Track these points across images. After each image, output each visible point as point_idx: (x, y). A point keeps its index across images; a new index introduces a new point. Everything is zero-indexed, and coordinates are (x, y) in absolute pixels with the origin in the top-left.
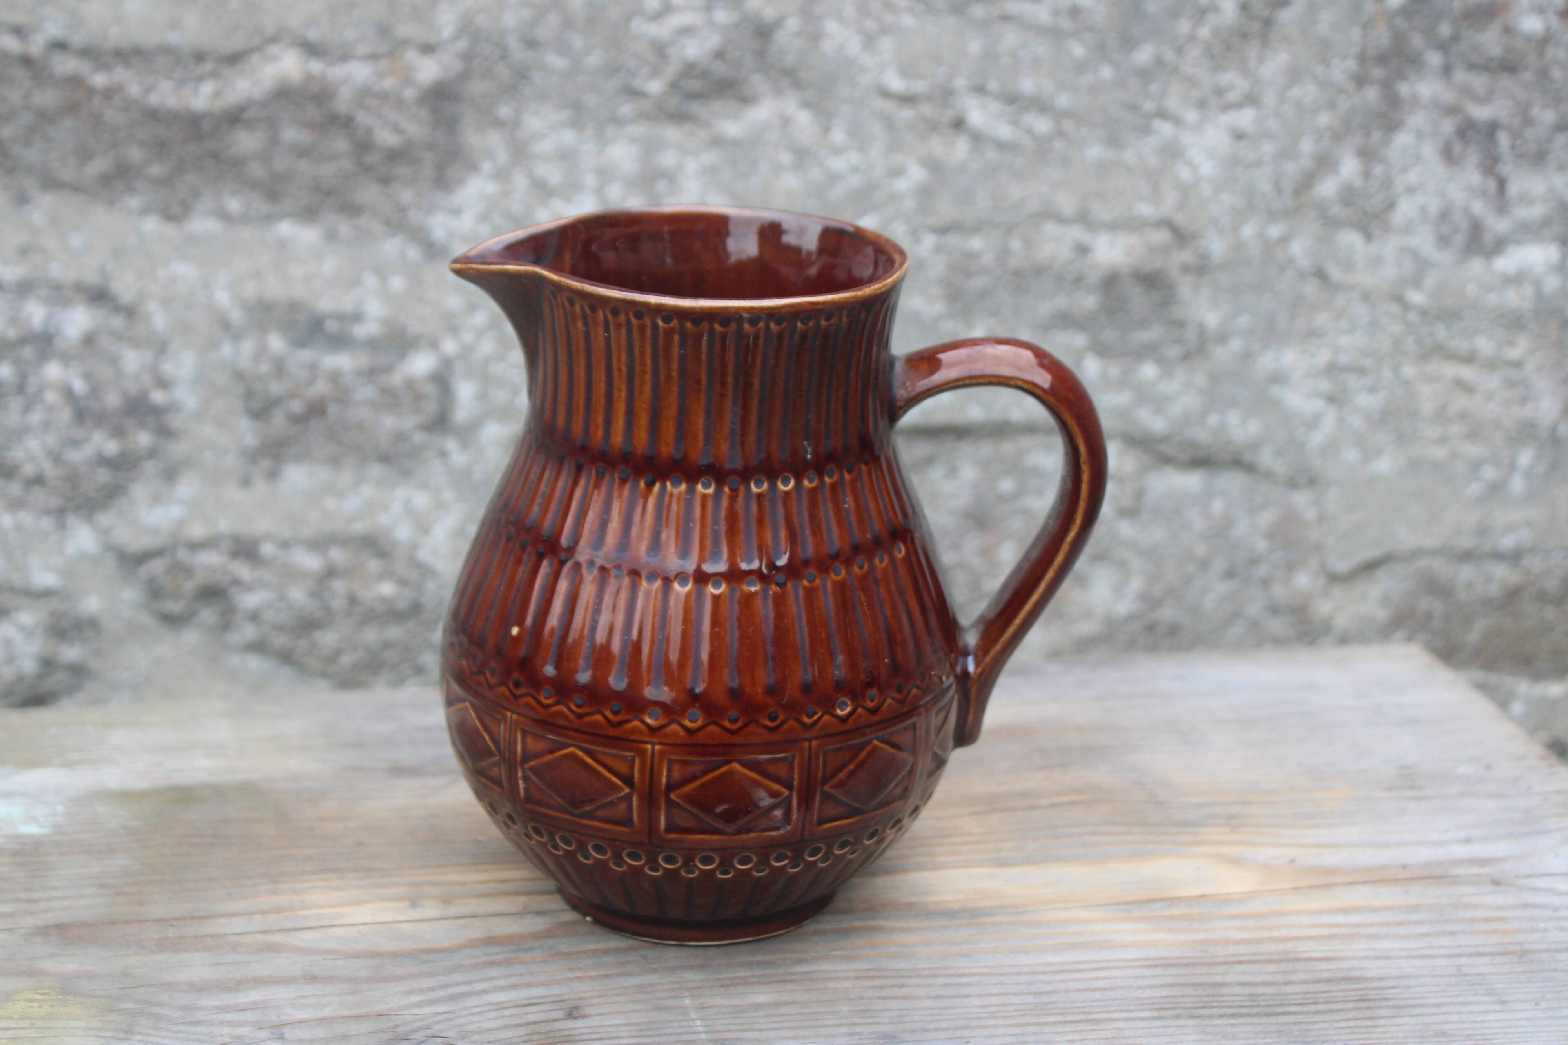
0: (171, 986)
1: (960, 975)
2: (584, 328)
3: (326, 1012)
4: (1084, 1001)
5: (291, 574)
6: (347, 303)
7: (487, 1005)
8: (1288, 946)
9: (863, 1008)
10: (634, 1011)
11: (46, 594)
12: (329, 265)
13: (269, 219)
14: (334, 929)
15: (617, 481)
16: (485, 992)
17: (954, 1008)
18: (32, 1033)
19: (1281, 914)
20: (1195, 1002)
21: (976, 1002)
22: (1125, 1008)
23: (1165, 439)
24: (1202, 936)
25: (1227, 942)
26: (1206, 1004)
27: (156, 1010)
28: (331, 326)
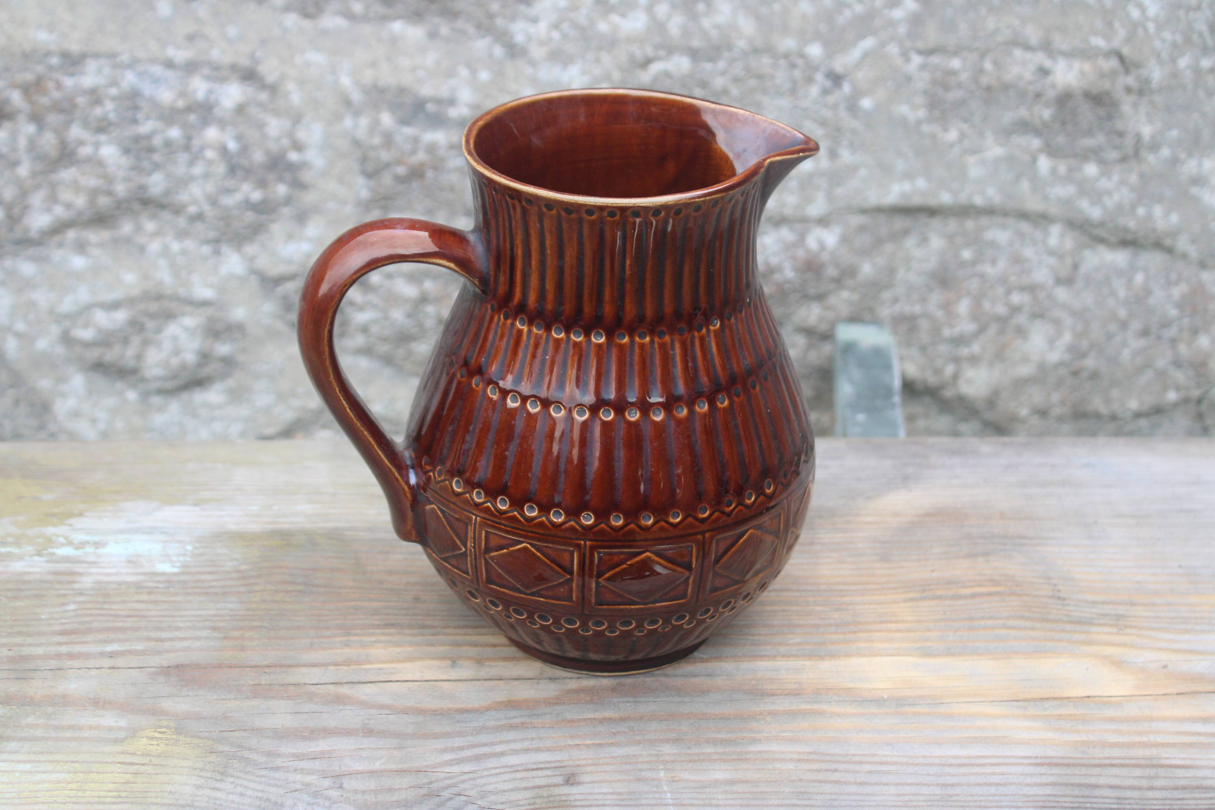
0: (260, 732)
1: (882, 763)
3: (378, 765)
4: (982, 795)
6: (444, 92)
7: (503, 767)
8: (1154, 752)
9: (802, 790)
10: (619, 780)
11: (205, 304)
12: (431, 59)
13: (385, 19)
14: (390, 684)
16: (503, 754)
17: (874, 795)
18: (150, 769)
19: (1151, 719)
20: (1072, 802)
21: (893, 790)
22: (1014, 804)
23: (1101, 224)
24: (1083, 737)
25: (1104, 745)
26: (1081, 805)
27: (246, 754)
28: (431, 107)
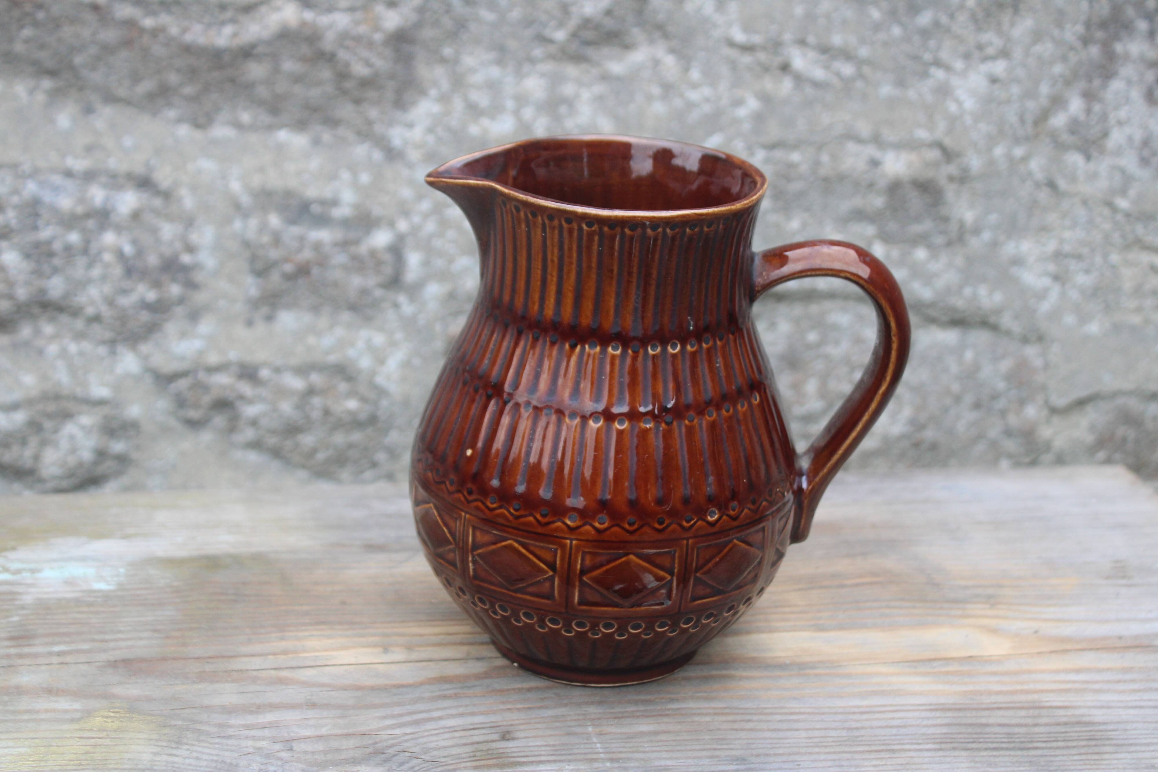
0: (209, 708)
1: (791, 714)
2: (527, 229)
3: (324, 731)
4: (884, 736)
5: (282, 392)
6: (327, 192)
7: (442, 728)
8: (1035, 697)
9: (721, 737)
10: (551, 735)
11: (101, 402)
12: (315, 164)
13: (271, 128)
14: (327, 668)
15: (548, 343)
16: (440, 718)
17: (787, 738)
18: (108, 742)
19: (1029, 672)
20: (967, 738)
21: (804, 734)
22: (914, 741)
23: (932, 305)
24: (971, 688)
25: (990, 693)
26: (975, 740)
27: (198, 726)
28: (316, 209)
